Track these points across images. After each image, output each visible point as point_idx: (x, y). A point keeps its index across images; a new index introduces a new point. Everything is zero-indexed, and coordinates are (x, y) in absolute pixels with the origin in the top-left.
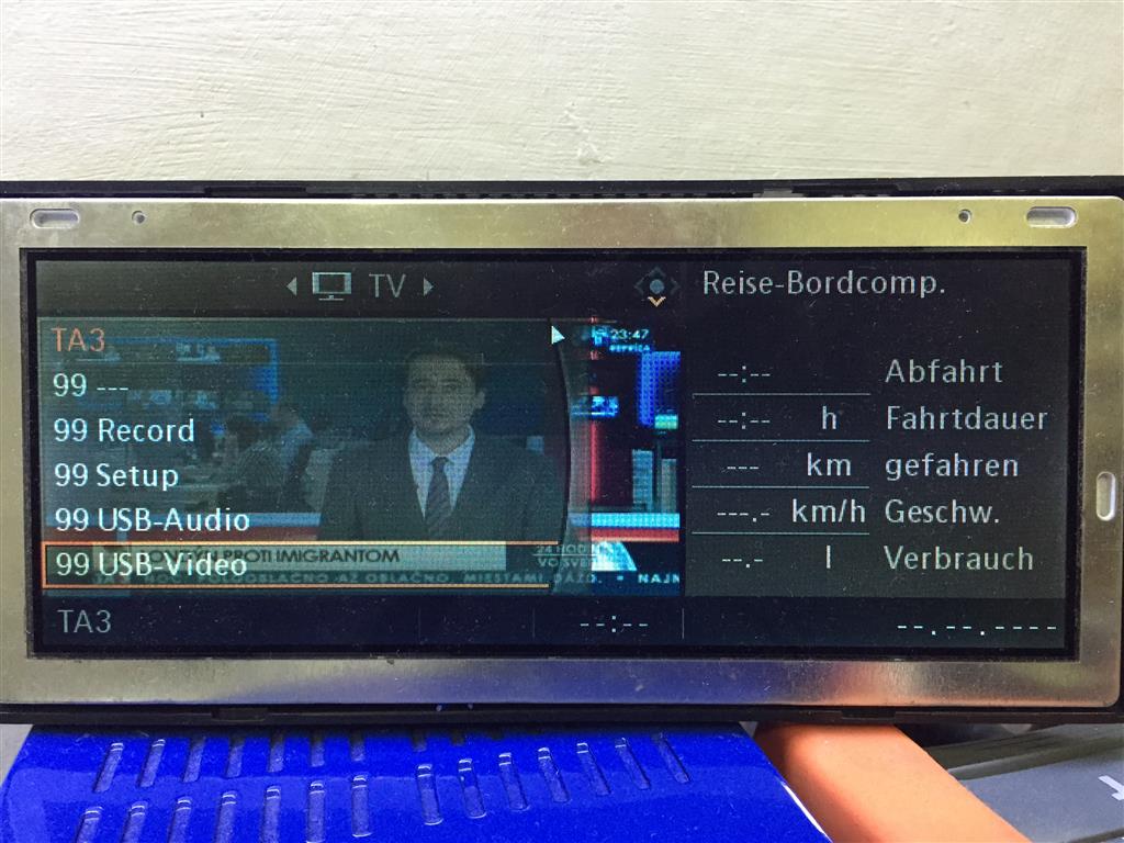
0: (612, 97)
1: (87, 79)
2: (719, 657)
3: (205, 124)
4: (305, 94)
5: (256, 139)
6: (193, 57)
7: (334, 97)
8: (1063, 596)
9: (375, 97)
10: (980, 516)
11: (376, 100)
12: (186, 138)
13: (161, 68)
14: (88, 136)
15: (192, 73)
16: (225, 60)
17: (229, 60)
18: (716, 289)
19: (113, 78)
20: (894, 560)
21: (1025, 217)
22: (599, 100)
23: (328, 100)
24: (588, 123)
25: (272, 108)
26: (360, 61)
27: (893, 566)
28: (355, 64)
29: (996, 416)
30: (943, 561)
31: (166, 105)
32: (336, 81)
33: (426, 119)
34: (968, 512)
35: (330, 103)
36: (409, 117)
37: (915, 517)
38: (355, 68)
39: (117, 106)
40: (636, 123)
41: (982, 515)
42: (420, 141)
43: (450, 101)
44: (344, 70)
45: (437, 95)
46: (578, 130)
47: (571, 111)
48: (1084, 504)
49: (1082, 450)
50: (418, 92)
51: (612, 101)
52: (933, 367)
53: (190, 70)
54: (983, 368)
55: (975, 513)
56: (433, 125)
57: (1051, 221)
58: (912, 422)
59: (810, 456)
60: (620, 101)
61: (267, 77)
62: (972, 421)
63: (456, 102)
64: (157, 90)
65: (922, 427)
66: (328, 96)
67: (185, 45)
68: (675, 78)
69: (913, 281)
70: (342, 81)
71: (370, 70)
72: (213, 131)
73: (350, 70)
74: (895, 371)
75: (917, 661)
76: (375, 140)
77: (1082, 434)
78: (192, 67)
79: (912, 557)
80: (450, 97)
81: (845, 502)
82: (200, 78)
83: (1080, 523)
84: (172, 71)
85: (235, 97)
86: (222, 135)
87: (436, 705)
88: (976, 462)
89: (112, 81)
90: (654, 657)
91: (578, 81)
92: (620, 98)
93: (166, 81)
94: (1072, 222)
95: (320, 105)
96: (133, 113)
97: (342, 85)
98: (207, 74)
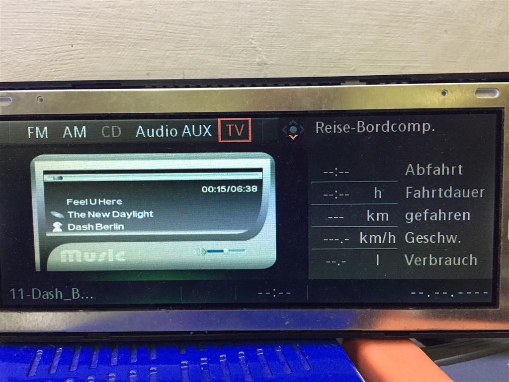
0: (273, 32)
1: (15, 30)
2: (325, 308)
3: (74, 50)
4: (123, 35)
5: (99, 57)
6: (67, 18)
7: (137, 36)
8: (491, 278)
9: (156, 35)
10: (452, 240)
11: (157, 37)
12: (65, 58)
13: (51, 23)
14: (17, 58)
15: (66, 26)
16: (82, 19)
17: (85, 19)
18: (322, 131)
19: (28, 29)
20: (409, 261)
21: (474, 93)
22: (267, 33)
23: (134, 37)
24: (261, 45)
25: (106, 42)
26: (149, 18)
27: (409, 264)
28: (146, 19)
29: (460, 191)
30: (433, 261)
31: (54, 42)
32: (138, 27)
33: (182, 45)
34: (446, 238)
35: (134, 39)
36: (174, 44)
37: (420, 240)
38: (146, 21)
39: (31, 43)
40: (285, 45)
41: (452, 239)
42: (179, 56)
43: (193, 36)
44: (141, 22)
45: (187, 33)
46: (256, 49)
47: (252, 39)
48: (502, 233)
49: (501, 207)
50: (177, 32)
51: (273, 34)
52: (429, 167)
53: (66, 24)
54: (453, 168)
55: (449, 238)
56: (185, 48)
57: (487, 95)
58: (418, 195)
59: (368, 211)
60: (276, 34)
61: (104, 26)
62: (448, 194)
63: (196, 36)
64: (50, 35)
65: (423, 197)
66: (134, 35)
67: (63, 12)
68: (303, 22)
69: (419, 125)
70: (140, 27)
71: (154, 22)
72: (78, 54)
73: (144, 22)
74: (410, 170)
75: (421, 309)
76: (157, 56)
77: (501, 200)
78: (67, 23)
79: (418, 259)
80: (194, 34)
81: (386, 233)
82: (71, 28)
83: (500, 243)
84: (56, 25)
85: (88, 37)
86: (82, 56)
87: (190, 332)
88: (450, 214)
89: (27, 31)
90: (294, 308)
91: (256, 25)
92: (276, 33)
93: (54, 30)
94: (497, 95)
95: (130, 40)
96: (39, 46)
97: (141, 29)
98: (74, 26)
